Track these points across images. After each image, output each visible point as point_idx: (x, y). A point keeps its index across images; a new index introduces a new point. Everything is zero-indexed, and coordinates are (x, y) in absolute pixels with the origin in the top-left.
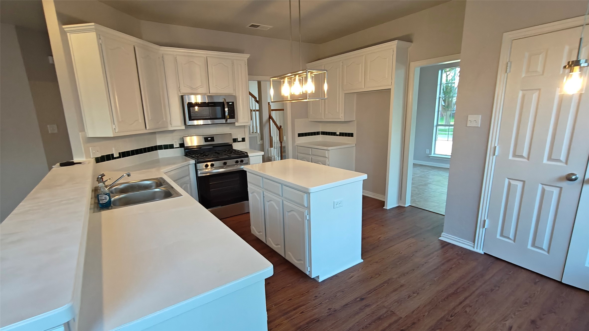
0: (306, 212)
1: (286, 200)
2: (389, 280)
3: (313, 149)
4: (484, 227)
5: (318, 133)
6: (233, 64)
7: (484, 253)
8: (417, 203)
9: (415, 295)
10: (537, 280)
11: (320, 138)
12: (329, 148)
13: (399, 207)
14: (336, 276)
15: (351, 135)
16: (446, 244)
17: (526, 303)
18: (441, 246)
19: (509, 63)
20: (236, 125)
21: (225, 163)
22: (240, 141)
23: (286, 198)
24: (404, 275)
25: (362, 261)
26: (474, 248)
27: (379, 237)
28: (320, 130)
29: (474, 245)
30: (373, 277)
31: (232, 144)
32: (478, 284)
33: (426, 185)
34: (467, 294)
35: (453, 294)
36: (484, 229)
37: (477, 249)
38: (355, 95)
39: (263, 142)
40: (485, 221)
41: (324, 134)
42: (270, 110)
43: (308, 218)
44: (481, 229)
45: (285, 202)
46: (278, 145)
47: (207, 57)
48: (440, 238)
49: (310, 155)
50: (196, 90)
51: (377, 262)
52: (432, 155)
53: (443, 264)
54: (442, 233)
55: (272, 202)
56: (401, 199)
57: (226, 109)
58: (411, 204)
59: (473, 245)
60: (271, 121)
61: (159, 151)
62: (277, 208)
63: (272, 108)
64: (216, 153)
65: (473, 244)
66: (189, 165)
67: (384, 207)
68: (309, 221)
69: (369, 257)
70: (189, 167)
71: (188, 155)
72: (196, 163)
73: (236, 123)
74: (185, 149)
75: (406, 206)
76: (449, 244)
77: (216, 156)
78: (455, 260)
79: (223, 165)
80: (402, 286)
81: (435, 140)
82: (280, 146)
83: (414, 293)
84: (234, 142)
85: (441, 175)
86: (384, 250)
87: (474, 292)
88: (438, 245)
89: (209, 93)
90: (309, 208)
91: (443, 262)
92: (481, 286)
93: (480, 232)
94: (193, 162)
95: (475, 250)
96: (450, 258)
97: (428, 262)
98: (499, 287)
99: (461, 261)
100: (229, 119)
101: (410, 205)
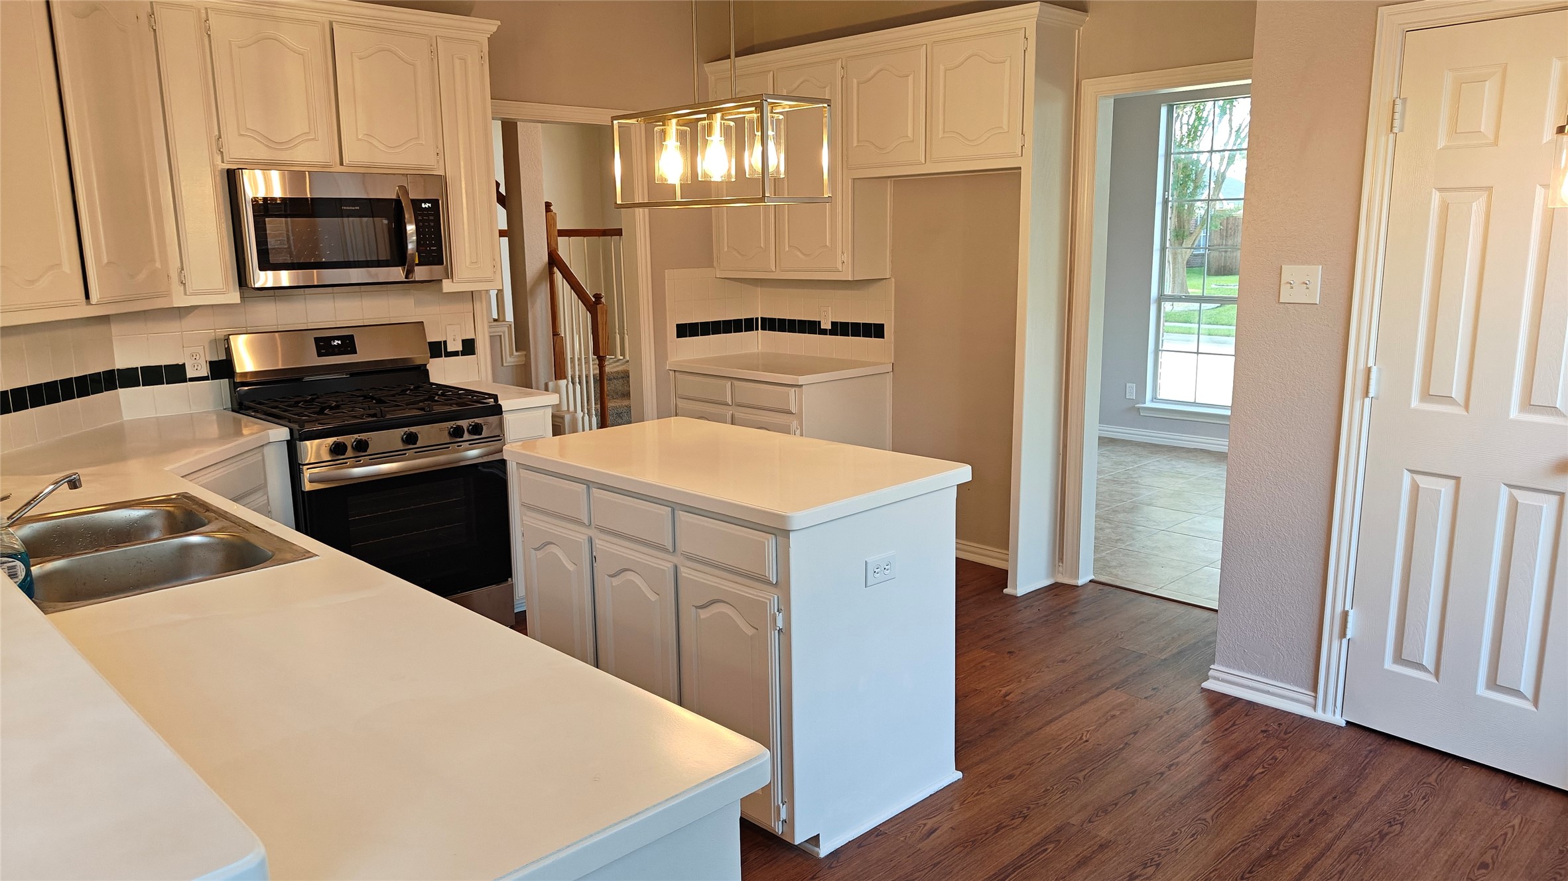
0: (772, 599)
1: (690, 564)
2: (1059, 830)
3: (736, 383)
4: (1343, 634)
5: (748, 325)
6: (434, 53)
7: (1348, 722)
8: (1114, 571)
9: (1150, 870)
10: (1509, 795)
11: (757, 342)
12: (802, 380)
13: (1056, 589)
14: (876, 832)
15: (876, 331)
16: (1225, 701)
17: (1484, 866)
18: (1210, 711)
19: (1398, 101)
20: (445, 291)
21: (411, 439)
22: (455, 354)
23: (690, 558)
24: (1103, 810)
25: (959, 775)
26: (1315, 707)
27: (1004, 690)
28: (759, 313)
29: (1316, 697)
30: (1002, 825)
31: (426, 365)
32: (1340, 820)
33: (1134, 509)
34: (1308, 854)
35: (1268, 856)
36: (1345, 641)
37: (1324, 710)
38: (889, 187)
39: (528, 357)
40: (1345, 615)
41: (772, 329)
42: (555, 233)
43: (780, 624)
44: (1336, 643)
45: (685, 572)
46: (588, 369)
47: (331, 23)
48: (1206, 685)
49: (728, 405)
50: (290, 148)
51: (1010, 777)
52: (1148, 404)
53: (1226, 767)
54: (1212, 667)
55: (630, 576)
56: (1061, 559)
57: (411, 228)
58: (1094, 574)
59: (1311, 700)
60: (558, 276)
61: (124, 393)
62: (653, 597)
63: (560, 226)
64: (365, 397)
65: (1313, 694)
66: (266, 449)
67: (1005, 591)
68: (785, 633)
69: (981, 761)
70: (263, 456)
71: (249, 408)
72: (296, 435)
73: (443, 280)
74: (234, 386)
75: (1080, 582)
76: (1236, 700)
77: (372, 412)
78: (1260, 752)
79: (400, 446)
80: (1103, 847)
81: (1157, 350)
82: (597, 372)
83: (1145, 866)
84: (432, 357)
85: (1181, 473)
86: (1029, 734)
87: (1329, 847)
88: (1201, 708)
89: (342, 164)
90: (782, 585)
91: (1225, 759)
92: (1349, 826)
93: (1333, 651)
94: (281, 433)
95: (1319, 715)
96: (1243, 746)
97: (1177, 764)
98: (1402, 824)
99: (1279, 755)
100: (417, 265)
101: (1092, 577)
